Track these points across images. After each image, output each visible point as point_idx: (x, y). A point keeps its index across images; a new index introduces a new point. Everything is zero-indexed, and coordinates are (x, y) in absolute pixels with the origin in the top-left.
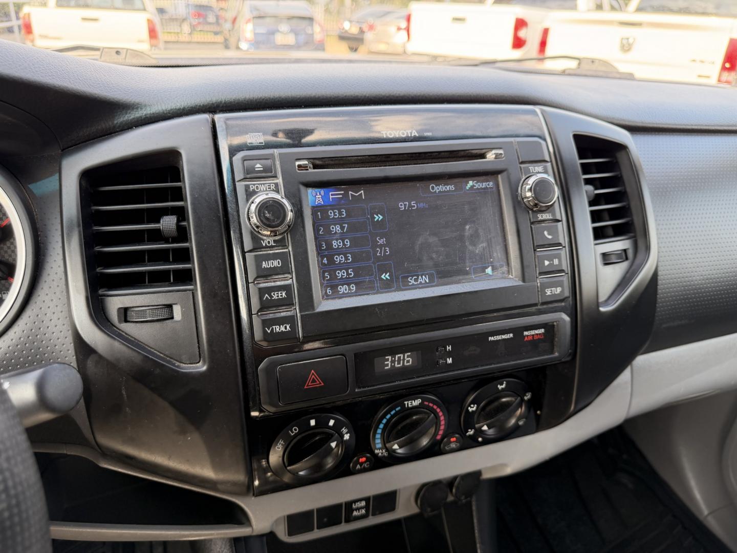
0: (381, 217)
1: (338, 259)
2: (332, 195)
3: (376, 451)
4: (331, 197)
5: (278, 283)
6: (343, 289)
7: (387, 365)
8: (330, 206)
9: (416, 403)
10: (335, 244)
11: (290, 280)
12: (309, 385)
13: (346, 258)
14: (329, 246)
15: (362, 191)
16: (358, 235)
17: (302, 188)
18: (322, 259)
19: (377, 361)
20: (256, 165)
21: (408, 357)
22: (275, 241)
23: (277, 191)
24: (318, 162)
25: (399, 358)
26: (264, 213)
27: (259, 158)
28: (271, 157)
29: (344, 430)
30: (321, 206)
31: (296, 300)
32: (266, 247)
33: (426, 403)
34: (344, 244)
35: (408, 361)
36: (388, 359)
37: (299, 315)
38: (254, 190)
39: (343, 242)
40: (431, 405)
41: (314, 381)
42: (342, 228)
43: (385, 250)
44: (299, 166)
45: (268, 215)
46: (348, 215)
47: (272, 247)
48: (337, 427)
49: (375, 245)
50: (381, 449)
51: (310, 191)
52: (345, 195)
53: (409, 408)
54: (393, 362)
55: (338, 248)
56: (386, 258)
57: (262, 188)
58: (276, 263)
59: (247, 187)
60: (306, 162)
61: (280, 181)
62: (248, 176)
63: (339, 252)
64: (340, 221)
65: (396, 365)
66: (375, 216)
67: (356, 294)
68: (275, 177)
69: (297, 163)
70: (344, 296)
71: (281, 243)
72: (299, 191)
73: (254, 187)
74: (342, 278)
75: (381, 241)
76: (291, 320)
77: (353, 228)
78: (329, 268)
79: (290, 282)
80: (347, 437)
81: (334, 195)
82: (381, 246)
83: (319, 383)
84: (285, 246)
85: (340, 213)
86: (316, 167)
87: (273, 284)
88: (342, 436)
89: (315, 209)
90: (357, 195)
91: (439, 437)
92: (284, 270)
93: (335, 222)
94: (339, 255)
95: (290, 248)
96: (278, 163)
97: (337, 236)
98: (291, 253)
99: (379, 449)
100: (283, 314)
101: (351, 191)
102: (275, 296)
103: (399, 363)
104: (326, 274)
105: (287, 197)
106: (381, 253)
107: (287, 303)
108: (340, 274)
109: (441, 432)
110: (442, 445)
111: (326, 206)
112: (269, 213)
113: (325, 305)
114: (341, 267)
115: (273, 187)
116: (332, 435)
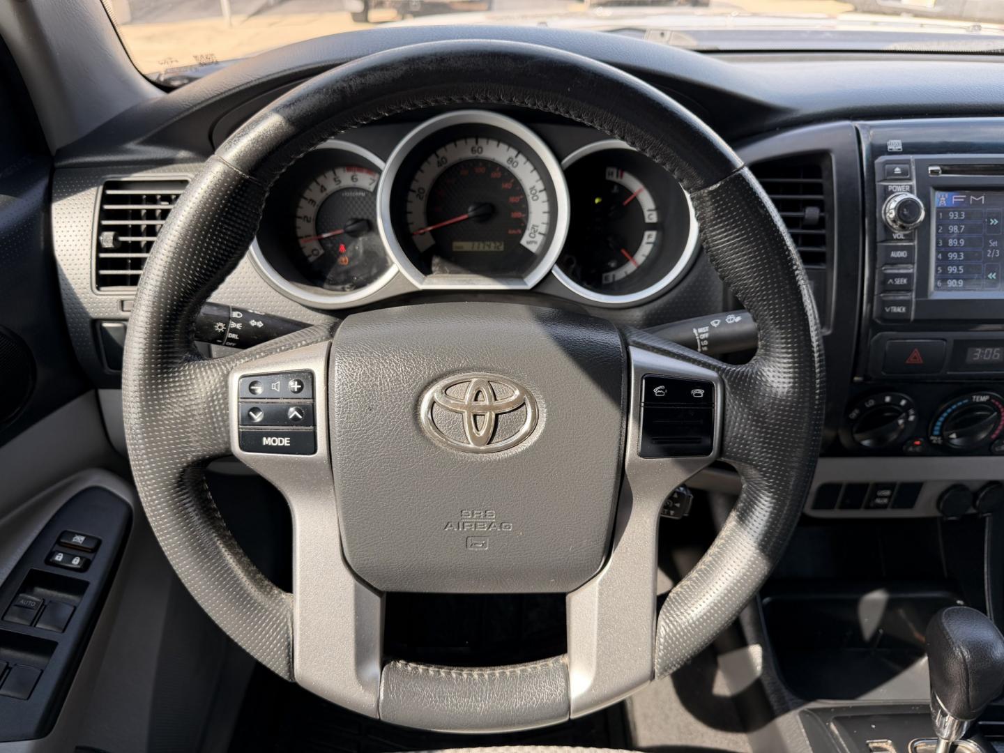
0: (997, 222)
1: (952, 256)
2: (955, 198)
3: (932, 438)
4: (954, 200)
5: (902, 271)
6: (951, 283)
7: (976, 356)
8: (952, 208)
9: (984, 399)
10: (951, 242)
11: (912, 269)
12: (911, 360)
13: (959, 256)
14: (946, 243)
15: (983, 197)
16: (974, 236)
17: (932, 190)
18: (938, 254)
19: (970, 350)
20: (895, 168)
21: (997, 352)
22: (905, 235)
23: (911, 191)
24: (946, 168)
25: (989, 352)
26: (903, 211)
27: (898, 163)
28: (908, 162)
29: (911, 412)
30: (945, 208)
31: (914, 287)
32: (897, 239)
33: (993, 401)
34: (959, 243)
35: (996, 356)
36: (978, 351)
37: (914, 300)
38: (891, 190)
39: (958, 241)
40: (997, 403)
41: (915, 358)
42: (960, 229)
43: (995, 252)
44: (932, 171)
45: (905, 213)
46: (968, 217)
47: (901, 240)
48: (906, 408)
49: (987, 246)
50: (938, 436)
51: (938, 194)
52: (967, 199)
53: (976, 403)
54: (982, 354)
55: (953, 246)
56: (996, 259)
57: (899, 188)
58: (903, 254)
59: (886, 187)
60: (937, 168)
61: (914, 183)
62: (888, 178)
63: (953, 250)
64: (958, 222)
65: (985, 358)
66: (991, 220)
67: (963, 289)
68: (910, 179)
69: (930, 169)
70: (952, 289)
71: (909, 238)
72: (929, 193)
73: (893, 188)
74: (952, 274)
75: (994, 244)
76: (906, 303)
77: (970, 230)
78: (943, 262)
79: (911, 271)
80: (912, 418)
81: (957, 198)
82: (993, 248)
83: (920, 361)
84: (912, 240)
85: (960, 215)
86: (944, 172)
87: (896, 271)
88: (908, 416)
89: (940, 210)
90: (977, 199)
91: (994, 436)
92: (907, 261)
93: (954, 222)
94: (953, 252)
95: (916, 243)
96: (913, 167)
97: (955, 235)
98: (916, 247)
99: (936, 436)
100: (901, 298)
101: (973, 196)
102: (899, 281)
103: (987, 356)
104: (939, 268)
105: (918, 196)
106: (991, 254)
107: (906, 288)
108: (951, 269)
109: (997, 432)
110: (993, 447)
111: (949, 208)
112: (907, 210)
113: (936, 294)
114: (953, 263)
115: (908, 188)
116: (901, 414)
